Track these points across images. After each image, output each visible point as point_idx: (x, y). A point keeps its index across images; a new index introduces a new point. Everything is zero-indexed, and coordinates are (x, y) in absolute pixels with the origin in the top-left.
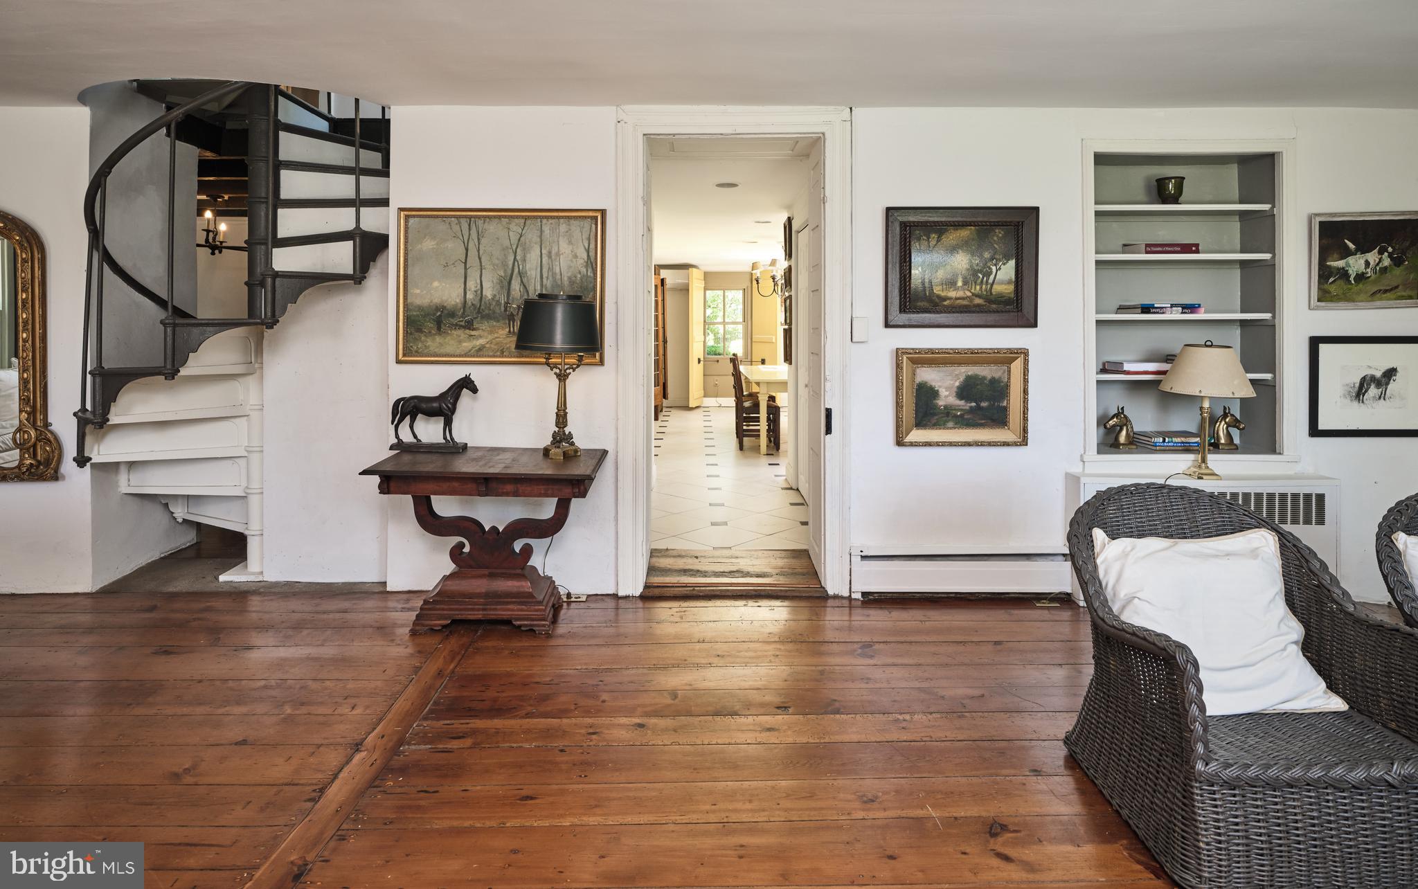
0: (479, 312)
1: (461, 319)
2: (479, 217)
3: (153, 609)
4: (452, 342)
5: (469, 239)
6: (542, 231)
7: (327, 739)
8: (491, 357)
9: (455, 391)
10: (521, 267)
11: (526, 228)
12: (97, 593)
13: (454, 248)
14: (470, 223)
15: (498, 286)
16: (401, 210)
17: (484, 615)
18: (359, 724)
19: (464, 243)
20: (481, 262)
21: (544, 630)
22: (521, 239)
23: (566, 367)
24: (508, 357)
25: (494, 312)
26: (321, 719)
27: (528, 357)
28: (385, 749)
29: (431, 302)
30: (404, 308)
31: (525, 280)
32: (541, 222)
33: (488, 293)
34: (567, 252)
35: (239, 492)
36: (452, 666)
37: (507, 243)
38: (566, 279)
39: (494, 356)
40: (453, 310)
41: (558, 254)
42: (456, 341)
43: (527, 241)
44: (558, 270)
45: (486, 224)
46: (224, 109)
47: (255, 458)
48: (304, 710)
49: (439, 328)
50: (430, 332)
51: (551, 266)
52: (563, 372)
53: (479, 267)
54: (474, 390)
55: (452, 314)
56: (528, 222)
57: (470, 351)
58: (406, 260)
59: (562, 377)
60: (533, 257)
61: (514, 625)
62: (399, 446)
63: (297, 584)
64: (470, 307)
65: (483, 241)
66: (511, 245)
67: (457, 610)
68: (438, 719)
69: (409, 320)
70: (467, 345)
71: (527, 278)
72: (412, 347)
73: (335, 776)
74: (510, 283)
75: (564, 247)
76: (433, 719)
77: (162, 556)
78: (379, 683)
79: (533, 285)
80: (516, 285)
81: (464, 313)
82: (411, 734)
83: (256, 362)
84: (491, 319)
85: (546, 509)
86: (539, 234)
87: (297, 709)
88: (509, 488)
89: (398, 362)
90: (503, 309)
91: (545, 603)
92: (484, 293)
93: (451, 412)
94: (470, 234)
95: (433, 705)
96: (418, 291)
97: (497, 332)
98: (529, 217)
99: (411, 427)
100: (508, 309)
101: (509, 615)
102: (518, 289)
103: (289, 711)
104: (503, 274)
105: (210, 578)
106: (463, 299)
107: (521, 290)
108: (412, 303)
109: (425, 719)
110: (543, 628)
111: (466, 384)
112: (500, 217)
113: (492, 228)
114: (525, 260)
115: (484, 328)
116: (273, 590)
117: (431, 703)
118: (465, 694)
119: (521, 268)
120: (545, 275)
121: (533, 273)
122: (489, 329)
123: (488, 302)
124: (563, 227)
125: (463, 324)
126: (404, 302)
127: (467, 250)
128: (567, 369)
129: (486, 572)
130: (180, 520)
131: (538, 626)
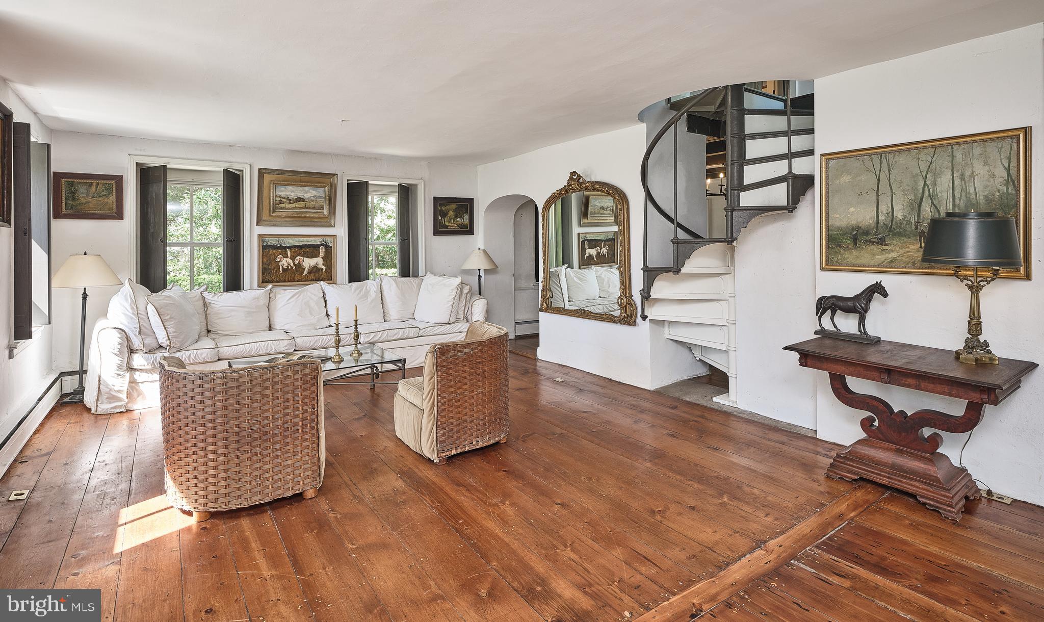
0: (890, 231)
1: (875, 237)
2: (890, 152)
3: (675, 408)
4: (866, 255)
5: (880, 171)
6: (953, 156)
7: (743, 529)
8: (903, 268)
9: (867, 294)
10: (931, 190)
11: (936, 156)
12: (653, 391)
13: (868, 180)
14: (881, 159)
15: (909, 208)
16: (823, 155)
17: (889, 482)
18: (767, 528)
19: (876, 175)
20: (891, 189)
21: (951, 516)
22: (931, 166)
23: (979, 279)
24: (919, 269)
25: (905, 231)
26: (743, 514)
27: (940, 269)
28: (780, 556)
29: (848, 223)
30: (826, 229)
31: (936, 202)
32: (952, 148)
33: (899, 214)
34: (982, 173)
35: (723, 348)
36: (852, 514)
37: (917, 171)
38: (981, 197)
39: (905, 268)
40: (867, 229)
41: (972, 176)
42: (869, 254)
43: (938, 167)
44: (972, 191)
45: (896, 156)
46: (717, 109)
47: (732, 326)
48: (735, 503)
49: (855, 244)
50: (848, 247)
51: (964, 187)
52: (975, 284)
53: (890, 194)
54: (885, 295)
55: (866, 233)
56: (938, 150)
57: (883, 263)
58: (827, 193)
59: (975, 289)
60: (944, 182)
61: (919, 501)
62: (822, 332)
63: (758, 415)
64: (882, 227)
65: (893, 171)
66: (921, 172)
67: (865, 470)
68: (828, 552)
69: (830, 238)
70: (880, 258)
71: (938, 199)
72: (833, 258)
73: (740, 558)
74: (920, 205)
75: (979, 168)
76: (823, 550)
77: (689, 378)
78: (790, 505)
79: (945, 205)
80: (927, 207)
81: (876, 232)
82: (802, 554)
83: (732, 266)
84: (903, 237)
85: (956, 408)
86: (951, 159)
87: (731, 501)
88: (911, 381)
89: (822, 269)
90: (913, 227)
91: (954, 492)
92: (895, 215)
93: (864, 311)
94: (881, 167)
95: (827, 539)
96: (838, 216)
97: (909, 247)
98: (939, 146)
99: (832, 319)
100: (919, 227)
101: (913, 490)
102: (928, 209)
103: (726, 500)
104: (913, 198)
105: (709, 398)
106: (875, 221)
107: (932, 210)
108: (832, 226)
109: (817, 547)
110: (950, 514)
111: (878, 289)
112: (909, 150)
113: (902, 159)
114: (936, 185)
115: (895, 243)
116: (741, 415)
117: (827, 536)
118: (858, 542)
119: (931, 192)
120: (957, 195)
121: (945, 195)
122: (900, 244)
123: (899, 223)
124: (977, 150)
125: (876, 240)
126: (826, 224)
127: (879, 180)
128: (980, 281)
129: (894, 447)
130: (698, 359)
131: (945, 510)
